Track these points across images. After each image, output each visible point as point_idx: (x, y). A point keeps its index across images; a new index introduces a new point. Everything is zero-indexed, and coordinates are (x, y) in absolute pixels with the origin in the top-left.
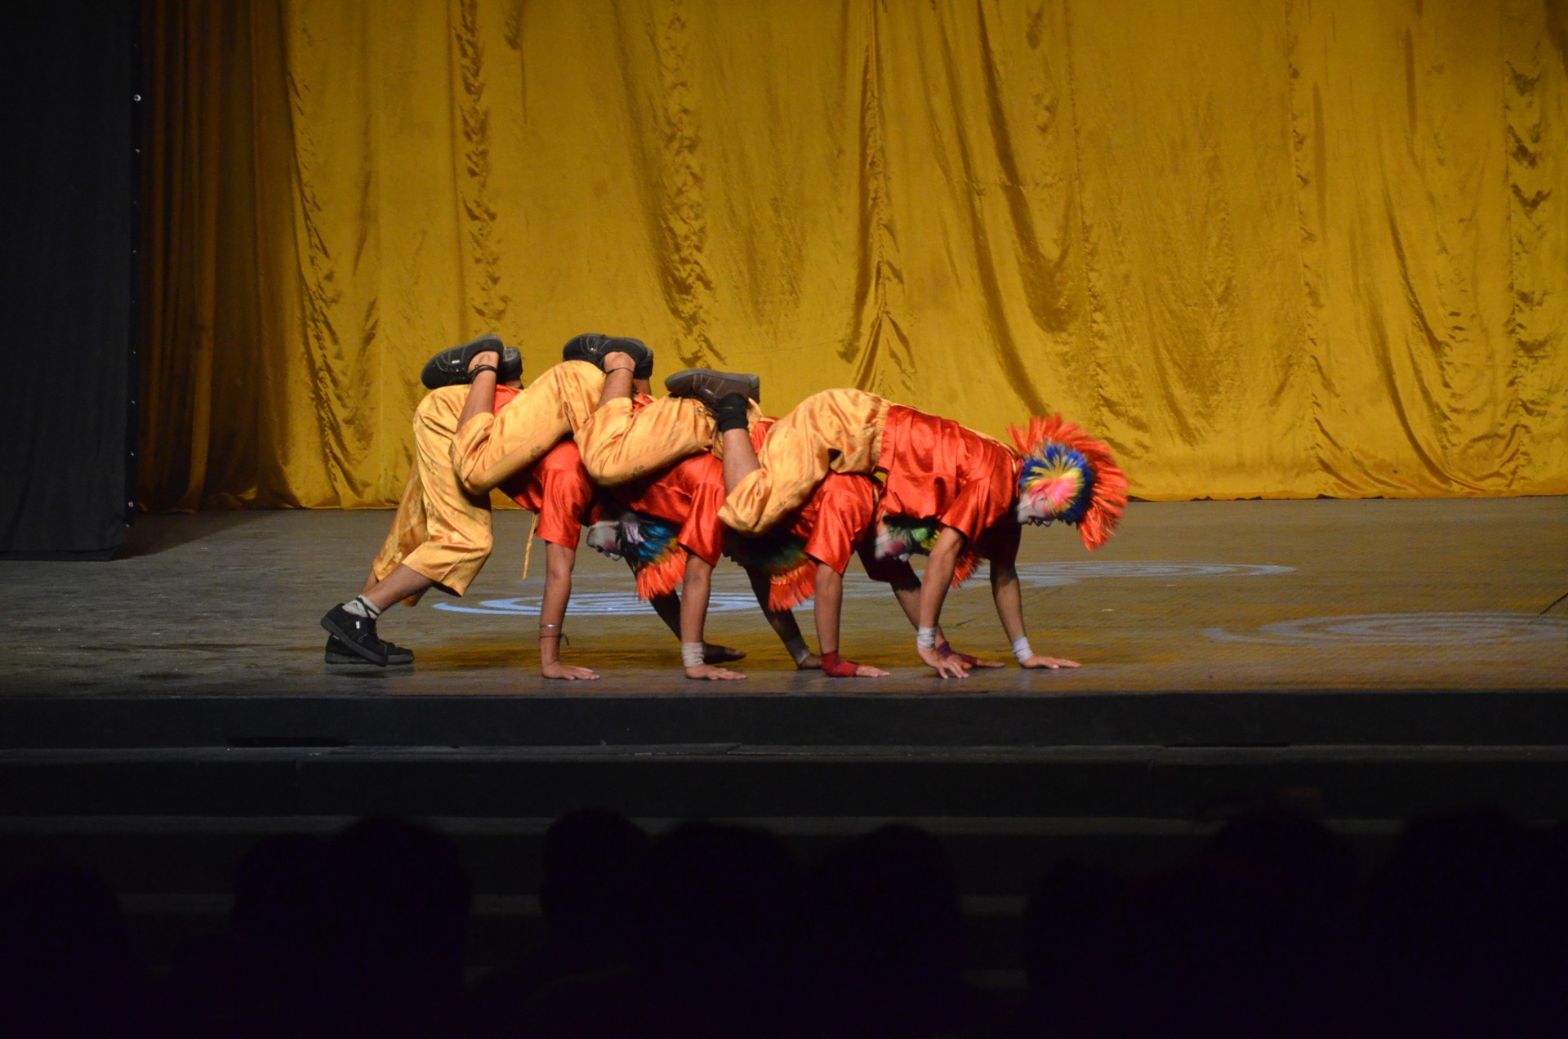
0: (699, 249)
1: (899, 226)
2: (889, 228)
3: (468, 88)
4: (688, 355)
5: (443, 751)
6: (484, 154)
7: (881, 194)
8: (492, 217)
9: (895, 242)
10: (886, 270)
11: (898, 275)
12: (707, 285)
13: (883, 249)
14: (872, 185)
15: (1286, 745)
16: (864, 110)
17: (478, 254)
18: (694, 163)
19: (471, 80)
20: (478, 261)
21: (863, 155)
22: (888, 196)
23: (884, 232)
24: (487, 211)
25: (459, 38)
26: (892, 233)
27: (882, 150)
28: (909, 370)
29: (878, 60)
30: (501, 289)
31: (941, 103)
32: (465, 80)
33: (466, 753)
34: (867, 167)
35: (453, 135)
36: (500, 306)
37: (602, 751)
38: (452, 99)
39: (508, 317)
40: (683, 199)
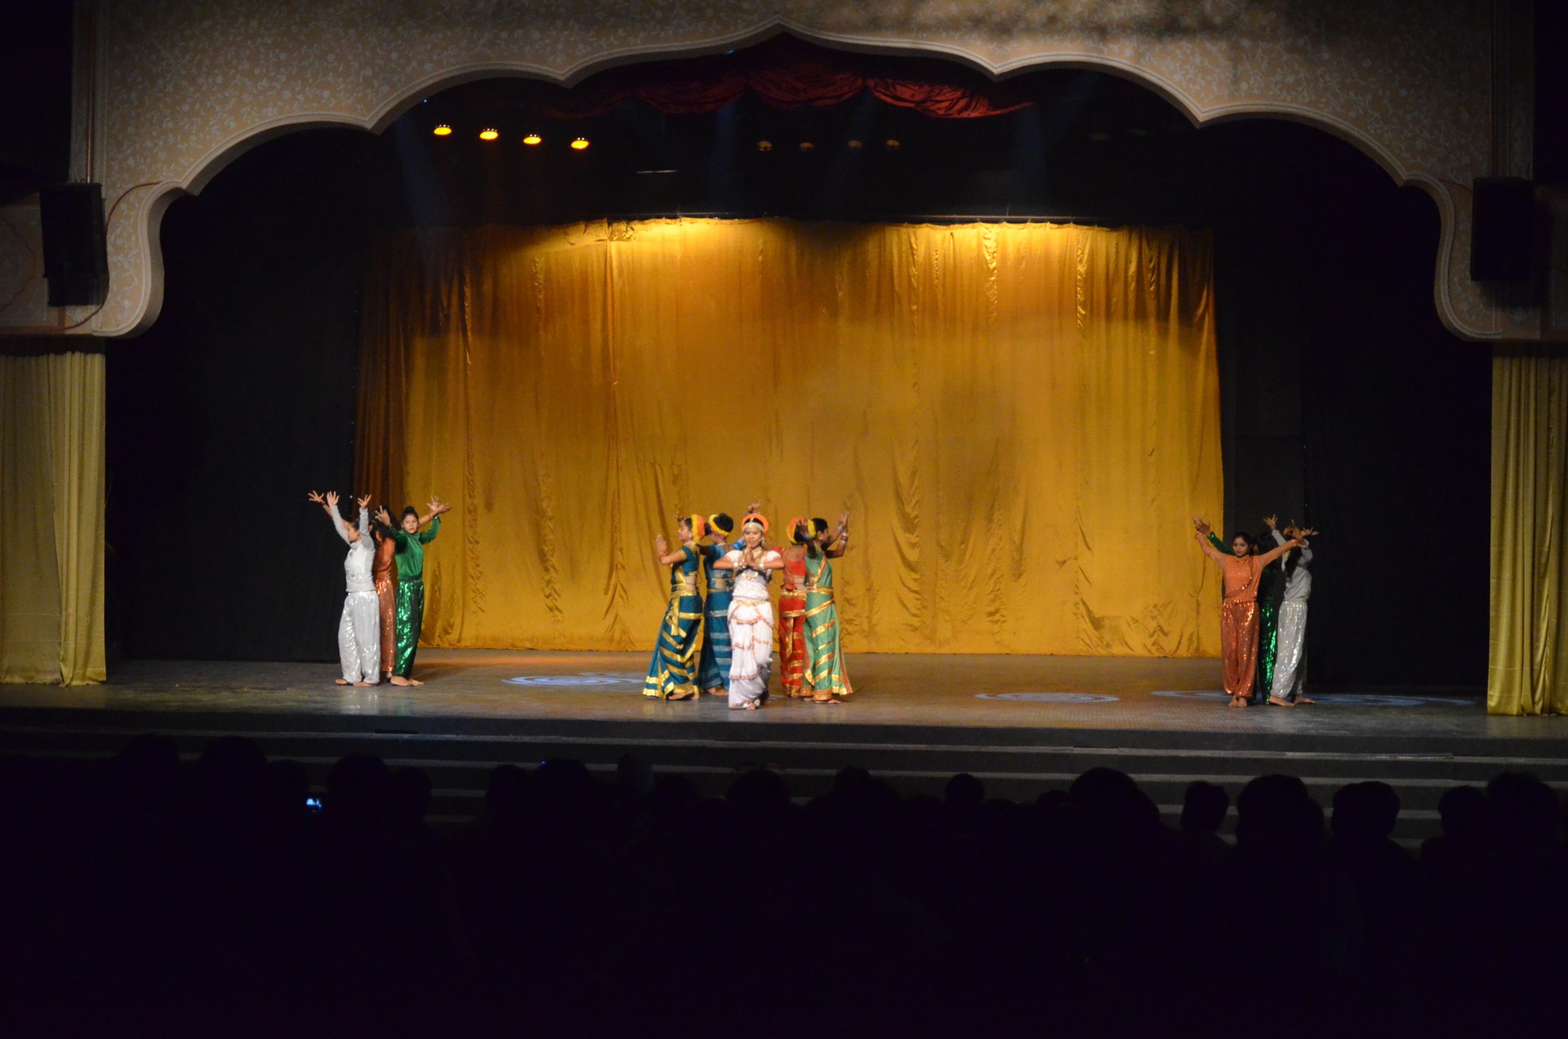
0: (552, 556)
1: (625, 551)
2: (621, 550)
3: (470, 496)
4: (547, 594)
5: (452, 737)
6: (475, 520)
7: (618, 539)
8: (477, 543)
9: (622, 555)
10: (619, 566)
11: (623, 567)
12: (555, 569)
13: (619, 559)
14: (615, 535)
15: (758, 741)
16: (613, 507)
17: (472, 556)
18: (552, 526)
19: (471, 493)
20: (472, 558)
21: (613, 525)
22: (621, 539)
23: (619, 552)
24: (476, 541)
25: (467, 478)
26: (622, 553)
27: (619, 523)
28: (626, 601)
29: (618, 492)
30: (480, 569)
31: (641, 507)
32: (469, 492)
33: (461, 737)
34: (614, 529)
35: (464, 512)
36: (479, 575)
37: (510, 738)
38: (464, 501)
39: (482, 579)
40: (546, 538)
